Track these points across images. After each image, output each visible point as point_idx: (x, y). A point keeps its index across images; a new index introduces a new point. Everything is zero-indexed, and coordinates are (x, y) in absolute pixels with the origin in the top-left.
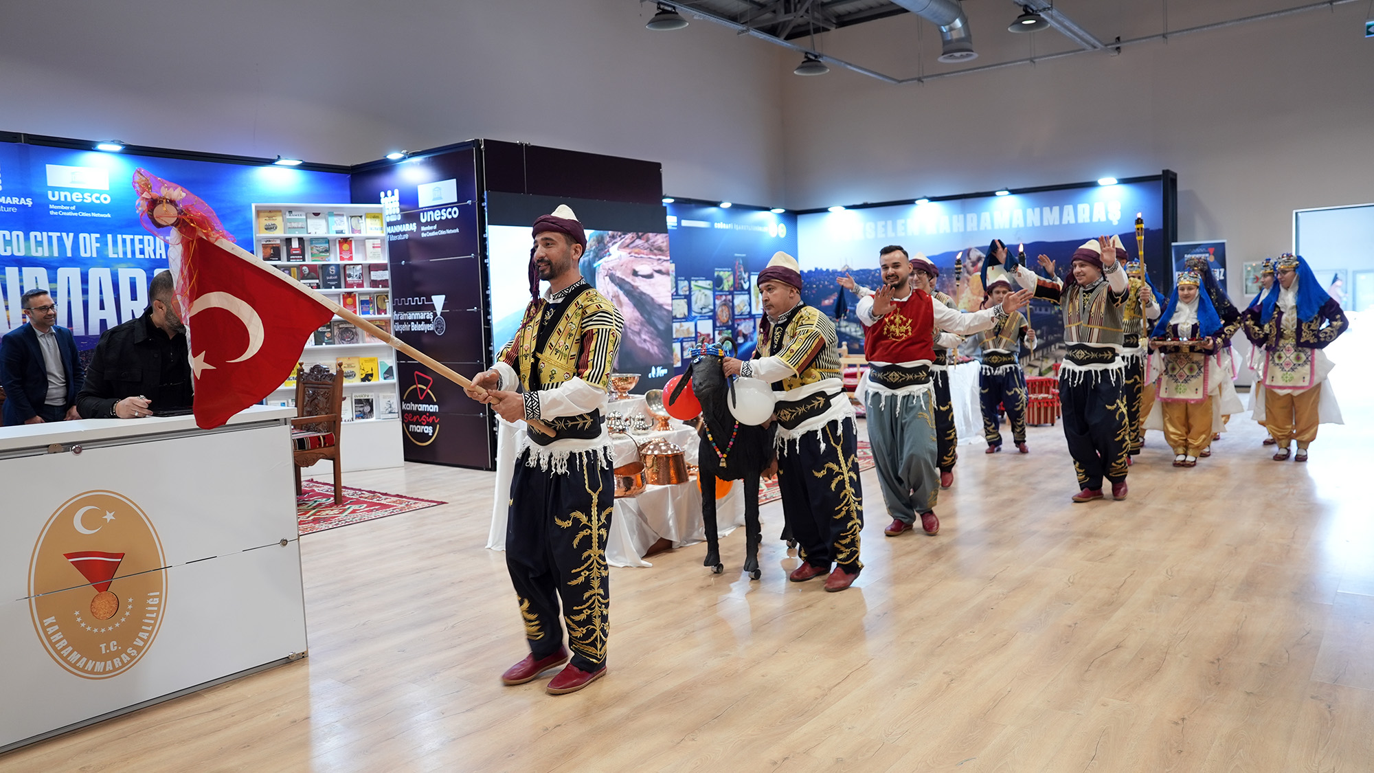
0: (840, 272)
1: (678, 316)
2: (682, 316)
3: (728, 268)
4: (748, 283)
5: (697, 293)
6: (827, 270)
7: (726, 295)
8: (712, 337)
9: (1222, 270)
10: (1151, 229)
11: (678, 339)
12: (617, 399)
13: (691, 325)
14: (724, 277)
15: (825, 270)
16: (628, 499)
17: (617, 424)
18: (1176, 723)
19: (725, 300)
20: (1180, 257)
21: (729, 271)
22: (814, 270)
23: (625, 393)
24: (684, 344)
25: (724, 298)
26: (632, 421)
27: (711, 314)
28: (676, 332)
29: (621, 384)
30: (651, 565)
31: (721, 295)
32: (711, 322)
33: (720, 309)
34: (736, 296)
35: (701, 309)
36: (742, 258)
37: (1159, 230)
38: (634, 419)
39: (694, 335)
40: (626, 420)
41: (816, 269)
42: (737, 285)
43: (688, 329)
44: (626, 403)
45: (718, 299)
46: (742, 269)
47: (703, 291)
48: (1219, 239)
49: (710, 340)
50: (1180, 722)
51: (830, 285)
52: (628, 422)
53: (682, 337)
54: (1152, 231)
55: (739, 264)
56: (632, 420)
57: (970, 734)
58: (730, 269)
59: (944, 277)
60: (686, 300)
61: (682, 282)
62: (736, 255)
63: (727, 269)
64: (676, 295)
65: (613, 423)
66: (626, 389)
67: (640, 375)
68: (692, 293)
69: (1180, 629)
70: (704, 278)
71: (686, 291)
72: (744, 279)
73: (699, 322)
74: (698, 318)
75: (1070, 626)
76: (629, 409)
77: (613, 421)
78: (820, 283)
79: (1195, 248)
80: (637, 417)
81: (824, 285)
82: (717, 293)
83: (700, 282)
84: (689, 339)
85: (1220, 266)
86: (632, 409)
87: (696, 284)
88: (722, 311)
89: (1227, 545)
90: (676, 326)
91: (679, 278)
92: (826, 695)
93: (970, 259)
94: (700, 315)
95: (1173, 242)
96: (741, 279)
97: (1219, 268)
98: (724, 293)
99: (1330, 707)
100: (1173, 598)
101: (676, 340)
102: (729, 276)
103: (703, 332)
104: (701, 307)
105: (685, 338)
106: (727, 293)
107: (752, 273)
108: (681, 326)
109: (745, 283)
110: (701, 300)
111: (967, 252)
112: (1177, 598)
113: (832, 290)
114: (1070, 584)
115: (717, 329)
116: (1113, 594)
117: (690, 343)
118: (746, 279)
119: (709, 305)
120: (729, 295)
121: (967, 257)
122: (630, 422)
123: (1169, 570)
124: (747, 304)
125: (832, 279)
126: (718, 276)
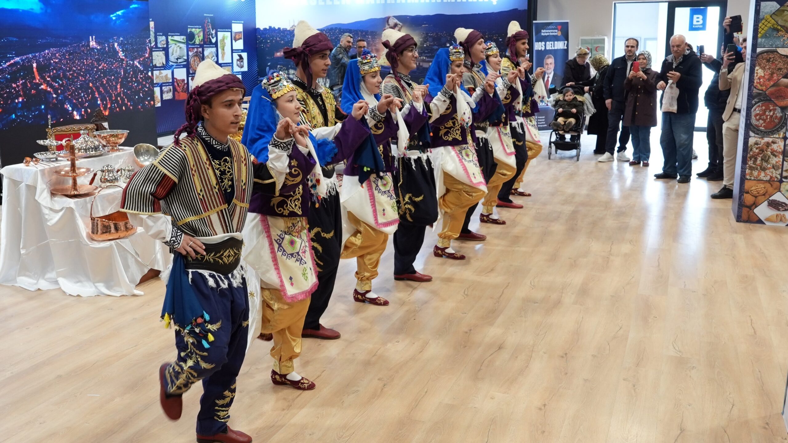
0: (289, 31)
1: (158, 65)
2: (160, 65)
3: (199, 25)
4: (215, 38)
5: (173, 46)
6: (279, 29)
7: (197, 48)
8: (186, 82)
9: (566, 42)
10: (519, 9)
11: (158, 84)
12: (109, 152)
13: (168, 72)
14: (196, 33)
15: (277, 28)
16: (122, 240)
17: (111, 175)
18: (540, 409)
19: (197, 52)
20: (538, 32)
21: (199, 28)
22: (268, 28)
23: (116, 146)
24: (163, 88)
25: (196, 50)
26: (123, 172)
27: (185, 63)
28: (156, 78)
29: (112, 139)
30: (142, 293)
31: (193, 48)
32: (185, 70)
33: (193, 59)
34: (205, 49)
35: (177, 59)
36: (211, 17)
37: (525, 10)
38: (124, 170)
39: (171, 81)
40: (117, 172)
41: (270, 27)
42: (206, 40)
43: (167, 75)
44: (117, 156)
45: (190, 51)
46: (210, 27)
47: (178, 44)
48: (565, 20)
49: (185, 84)
50: (543, 408)
51: (281, 41)
52: (119, 172)
53: (161, 82)
54: (520, 10)
55: (208, 22)
56: (123, 170)
57: (400, 432)
58: (200, 27)
59: (369, 38)
60: (164, 52)
61: (160, 37)
62: (205, 15)
63: (198, 27)
64: (155, 48)
65: (107, 175)
66: (117, 143)
67: (128, 131)
68: (169, 46)
69: (540, 331)
70: (179, 34)
71: (164, 44)
72: (212, 34)
73: (175, 70)
74: (174, 67)
75: (466, 333)
76: (120, 160)
77: (107, 173)
78: (273, 39)
79: (549, 25)
80: (127, 168)
81: (276, 41)
82: (190, 46)
83: (175, 37)
84: (167, 84)
85: (563, 38)
86: (122, 160)
87: (172, 38)
88: (194, 61)
89: (569, 258)
90: (156, 73)
91: (158, 34)
92: (291, 406)
93: (389, 25)
94: (175, 64)
95: (534, 20)
96: (209, 35)
97: (564, 41)
98: (196, 46)
99: (634, 386)
100: (536, 304)
101: (156, 85)
102: (200, 32)
103: (179, 78)
104: (176, 58)
105: (164, 83)
106: (199, 46)
107: (219, 30)
108: (160, 73)
109: (213, 38)
110: (176, 52)
111: (387, 19)
112: (538, 304)
113: (283, 44)
114: (465, 296)
115: (190, 75)
116: (495, 304)
117: (168, 87)
118: (214, 35)
119: (183, 56)
120: (200, 47)
121: (386, 23)
122: (121, 173)
123: (532, 281)
124: (215, 55)
125: (283, 36)
126: (190, 32)
